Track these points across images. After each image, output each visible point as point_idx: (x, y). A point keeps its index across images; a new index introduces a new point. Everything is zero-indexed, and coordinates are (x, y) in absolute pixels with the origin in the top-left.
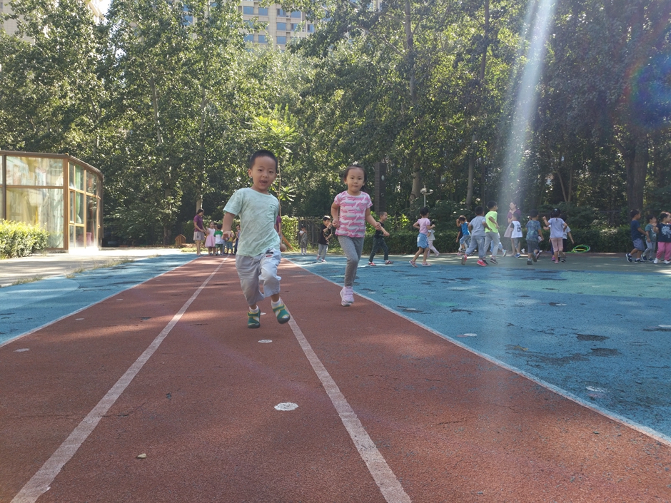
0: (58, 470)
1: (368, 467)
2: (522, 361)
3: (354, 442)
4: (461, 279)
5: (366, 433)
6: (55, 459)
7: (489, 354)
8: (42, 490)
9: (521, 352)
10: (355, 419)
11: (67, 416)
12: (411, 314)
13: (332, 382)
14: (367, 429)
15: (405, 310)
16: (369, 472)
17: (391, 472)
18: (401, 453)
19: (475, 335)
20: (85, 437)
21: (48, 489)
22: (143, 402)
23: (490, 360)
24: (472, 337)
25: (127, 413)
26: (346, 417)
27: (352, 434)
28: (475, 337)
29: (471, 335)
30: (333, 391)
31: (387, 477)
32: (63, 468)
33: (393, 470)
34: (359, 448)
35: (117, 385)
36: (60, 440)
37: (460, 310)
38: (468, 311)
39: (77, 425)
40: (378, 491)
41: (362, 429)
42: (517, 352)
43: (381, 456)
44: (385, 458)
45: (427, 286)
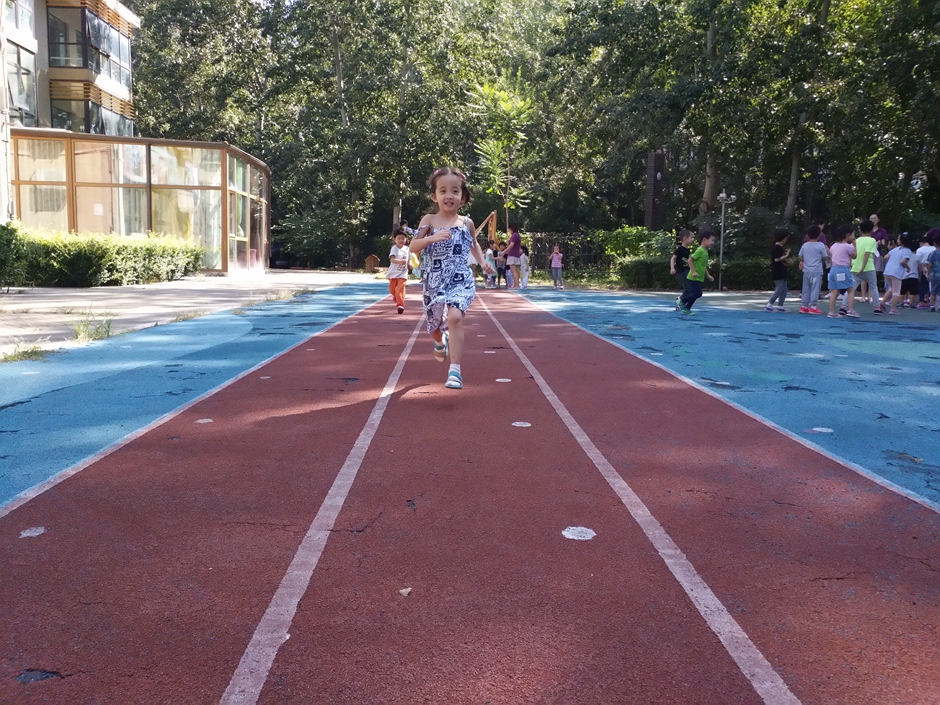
0: (293, 610)
1: (724, 643)
2: (919, 479)
3: (693, 600)
4: (786, 335)
5: (706, 585)
6: (285, 591)
7: (861, 464)
8: (280, 638)
9: (912, 464)
10: (683, 561)
11: (285, 526)
12: (725, 391)
13: (635, 498)
14: (705, 579)
15: (713, 385)
16: (727, 652)
17: (761, 656)
18: (766, 624)
19: (830, 430)
20: (314, 561)
21: (288, 637)
22: (378, 511)
23: (865, 475)
24: (827, 433)
25: (360, 528)
26: (671, 557)
27: (686, 587)
28: (832, 434)
29: (824, 430)
30: (640, 512)
31: (757, 664)
32: (299, 605)
33: (762, 652)
34: (702, 610)
35: (337, 482)
36: (284, 563)
37: (797, 388)
38: (810, 390)
39: (300, 542)
40: (750, 688)
41: (698, 579)
42: (906, 464)
43: (739, 627)
44: (745, 630)
45: (737, 345)
